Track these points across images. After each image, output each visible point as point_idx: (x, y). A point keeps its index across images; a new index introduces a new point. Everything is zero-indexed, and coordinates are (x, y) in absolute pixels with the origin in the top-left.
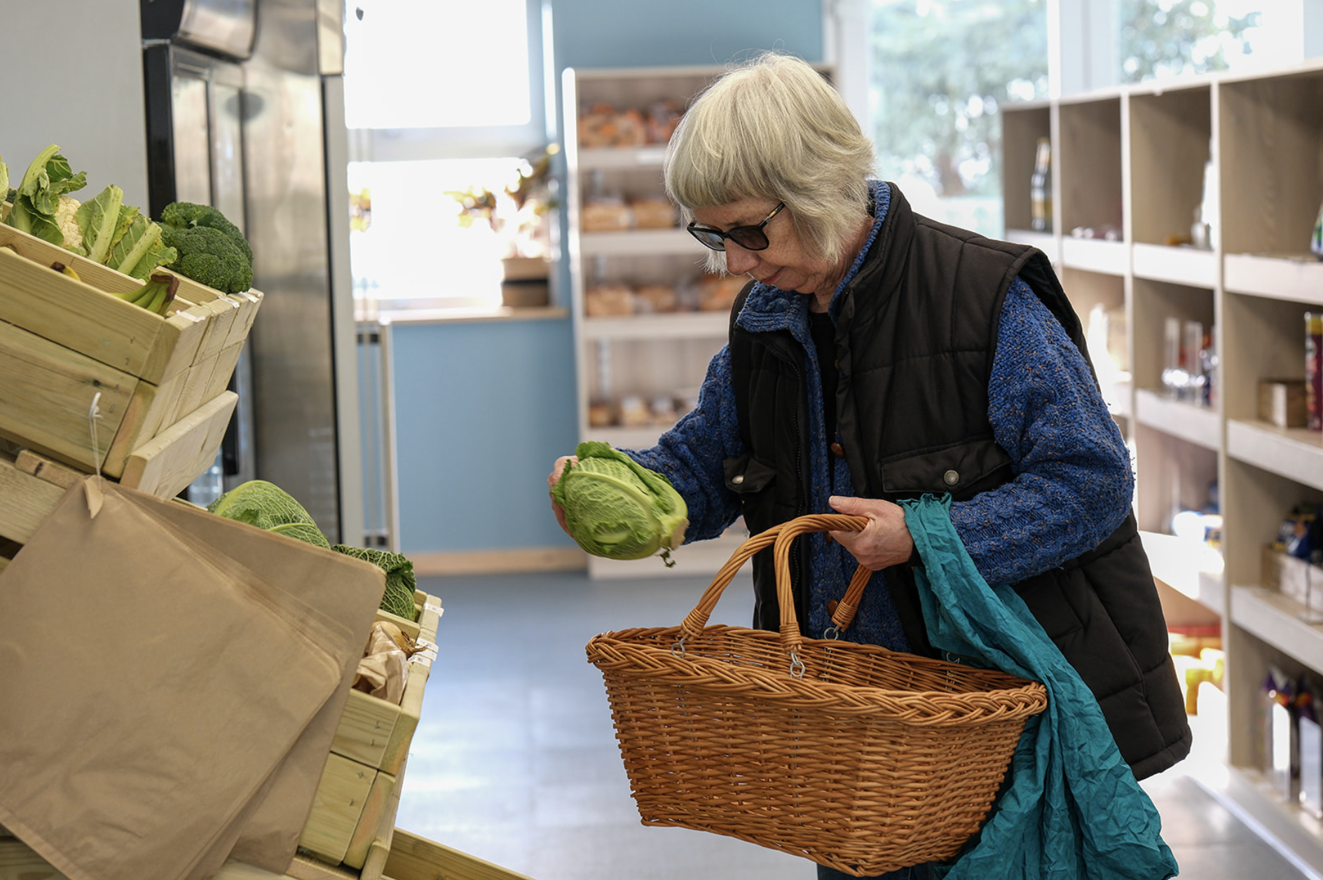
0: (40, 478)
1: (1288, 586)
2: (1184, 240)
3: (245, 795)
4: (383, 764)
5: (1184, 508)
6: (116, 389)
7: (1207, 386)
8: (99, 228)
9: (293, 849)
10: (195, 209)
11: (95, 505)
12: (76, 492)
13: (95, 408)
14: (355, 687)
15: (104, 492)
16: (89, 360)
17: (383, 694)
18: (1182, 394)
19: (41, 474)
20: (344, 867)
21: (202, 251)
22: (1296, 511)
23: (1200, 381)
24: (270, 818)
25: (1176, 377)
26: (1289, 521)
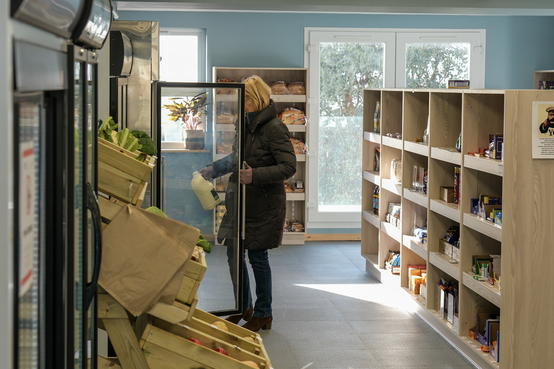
0: (116, 204)
1: (447, 252)
2: (420, 140)
3: (164, 285)
4: (198, 278)
5: (418, 227)
6: (135, 182)
7: (425, 188)
8: (123, 139)
9: (174, 299)
10: (140, 132)
11: (131, 211)
12: (125, 208)
13: (130, 187)
14: (191, 259)
15: (132, 208)
16: (129, 175)
17: (198, 261)
18: (417, 189)
19: (116, 203)
20: (186, 304)
21: (145, 145)
22: (451, 229)
23: (422, 186)
24: (169, 291)
25: (416, 184)
26: (448, 232)
